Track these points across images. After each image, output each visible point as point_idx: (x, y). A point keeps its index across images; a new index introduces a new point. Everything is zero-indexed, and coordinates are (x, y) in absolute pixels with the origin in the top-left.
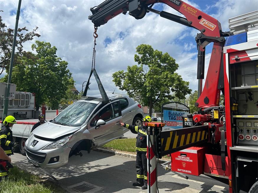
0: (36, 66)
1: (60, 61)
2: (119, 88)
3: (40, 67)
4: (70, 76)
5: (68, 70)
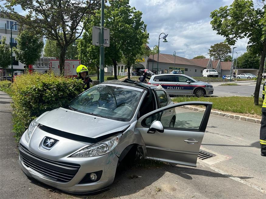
0: (111, 19)
1: (135, 11)
2: (217, 32)
3: (116, 20)
4: (145, 29)
5: (142, 21)
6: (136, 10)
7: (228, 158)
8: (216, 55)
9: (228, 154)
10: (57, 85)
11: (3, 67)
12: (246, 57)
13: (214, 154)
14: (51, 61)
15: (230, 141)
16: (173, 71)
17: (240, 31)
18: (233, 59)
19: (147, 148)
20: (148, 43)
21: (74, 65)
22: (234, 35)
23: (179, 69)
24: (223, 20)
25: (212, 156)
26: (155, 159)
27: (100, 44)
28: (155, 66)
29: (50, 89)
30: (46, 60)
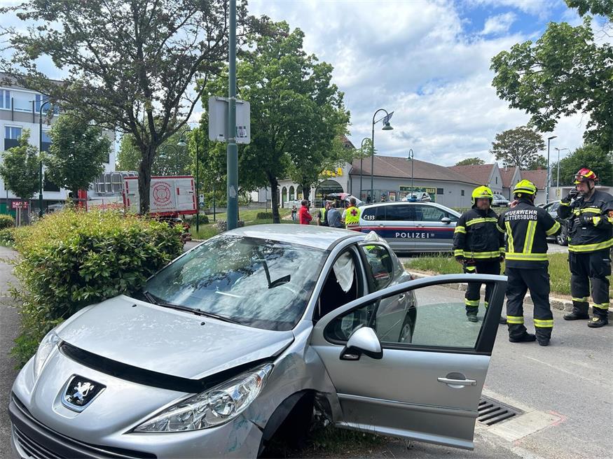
0: (262, 83)
1: (315, 63)
2: (510, 102)
3: (273, 86)
4: (341, 102)
5: (334, 85)
6: (317, 60)
7: (557, 419)
8: (509, 154)
9: (555, 410)
10: (116, 239)
11: (23, 196)
12: (581, 158)
13: (518, 407)
14: (126, 180)
15: (560, 372)
16: (410, 194)
17: (564, 98)
18: (550, 163)
19: (341, 400)
20: (348, 133)
21: (178, 189)
22: (551, 108)
23: (424, 190)
24: (522, 74)
25: (514, 415)
26: (363, 427)
27: (227, 137)
28: (367, 185)
29: (97, 251)
30: (118, 177)
